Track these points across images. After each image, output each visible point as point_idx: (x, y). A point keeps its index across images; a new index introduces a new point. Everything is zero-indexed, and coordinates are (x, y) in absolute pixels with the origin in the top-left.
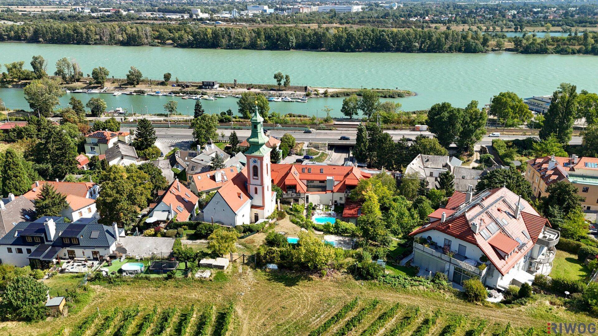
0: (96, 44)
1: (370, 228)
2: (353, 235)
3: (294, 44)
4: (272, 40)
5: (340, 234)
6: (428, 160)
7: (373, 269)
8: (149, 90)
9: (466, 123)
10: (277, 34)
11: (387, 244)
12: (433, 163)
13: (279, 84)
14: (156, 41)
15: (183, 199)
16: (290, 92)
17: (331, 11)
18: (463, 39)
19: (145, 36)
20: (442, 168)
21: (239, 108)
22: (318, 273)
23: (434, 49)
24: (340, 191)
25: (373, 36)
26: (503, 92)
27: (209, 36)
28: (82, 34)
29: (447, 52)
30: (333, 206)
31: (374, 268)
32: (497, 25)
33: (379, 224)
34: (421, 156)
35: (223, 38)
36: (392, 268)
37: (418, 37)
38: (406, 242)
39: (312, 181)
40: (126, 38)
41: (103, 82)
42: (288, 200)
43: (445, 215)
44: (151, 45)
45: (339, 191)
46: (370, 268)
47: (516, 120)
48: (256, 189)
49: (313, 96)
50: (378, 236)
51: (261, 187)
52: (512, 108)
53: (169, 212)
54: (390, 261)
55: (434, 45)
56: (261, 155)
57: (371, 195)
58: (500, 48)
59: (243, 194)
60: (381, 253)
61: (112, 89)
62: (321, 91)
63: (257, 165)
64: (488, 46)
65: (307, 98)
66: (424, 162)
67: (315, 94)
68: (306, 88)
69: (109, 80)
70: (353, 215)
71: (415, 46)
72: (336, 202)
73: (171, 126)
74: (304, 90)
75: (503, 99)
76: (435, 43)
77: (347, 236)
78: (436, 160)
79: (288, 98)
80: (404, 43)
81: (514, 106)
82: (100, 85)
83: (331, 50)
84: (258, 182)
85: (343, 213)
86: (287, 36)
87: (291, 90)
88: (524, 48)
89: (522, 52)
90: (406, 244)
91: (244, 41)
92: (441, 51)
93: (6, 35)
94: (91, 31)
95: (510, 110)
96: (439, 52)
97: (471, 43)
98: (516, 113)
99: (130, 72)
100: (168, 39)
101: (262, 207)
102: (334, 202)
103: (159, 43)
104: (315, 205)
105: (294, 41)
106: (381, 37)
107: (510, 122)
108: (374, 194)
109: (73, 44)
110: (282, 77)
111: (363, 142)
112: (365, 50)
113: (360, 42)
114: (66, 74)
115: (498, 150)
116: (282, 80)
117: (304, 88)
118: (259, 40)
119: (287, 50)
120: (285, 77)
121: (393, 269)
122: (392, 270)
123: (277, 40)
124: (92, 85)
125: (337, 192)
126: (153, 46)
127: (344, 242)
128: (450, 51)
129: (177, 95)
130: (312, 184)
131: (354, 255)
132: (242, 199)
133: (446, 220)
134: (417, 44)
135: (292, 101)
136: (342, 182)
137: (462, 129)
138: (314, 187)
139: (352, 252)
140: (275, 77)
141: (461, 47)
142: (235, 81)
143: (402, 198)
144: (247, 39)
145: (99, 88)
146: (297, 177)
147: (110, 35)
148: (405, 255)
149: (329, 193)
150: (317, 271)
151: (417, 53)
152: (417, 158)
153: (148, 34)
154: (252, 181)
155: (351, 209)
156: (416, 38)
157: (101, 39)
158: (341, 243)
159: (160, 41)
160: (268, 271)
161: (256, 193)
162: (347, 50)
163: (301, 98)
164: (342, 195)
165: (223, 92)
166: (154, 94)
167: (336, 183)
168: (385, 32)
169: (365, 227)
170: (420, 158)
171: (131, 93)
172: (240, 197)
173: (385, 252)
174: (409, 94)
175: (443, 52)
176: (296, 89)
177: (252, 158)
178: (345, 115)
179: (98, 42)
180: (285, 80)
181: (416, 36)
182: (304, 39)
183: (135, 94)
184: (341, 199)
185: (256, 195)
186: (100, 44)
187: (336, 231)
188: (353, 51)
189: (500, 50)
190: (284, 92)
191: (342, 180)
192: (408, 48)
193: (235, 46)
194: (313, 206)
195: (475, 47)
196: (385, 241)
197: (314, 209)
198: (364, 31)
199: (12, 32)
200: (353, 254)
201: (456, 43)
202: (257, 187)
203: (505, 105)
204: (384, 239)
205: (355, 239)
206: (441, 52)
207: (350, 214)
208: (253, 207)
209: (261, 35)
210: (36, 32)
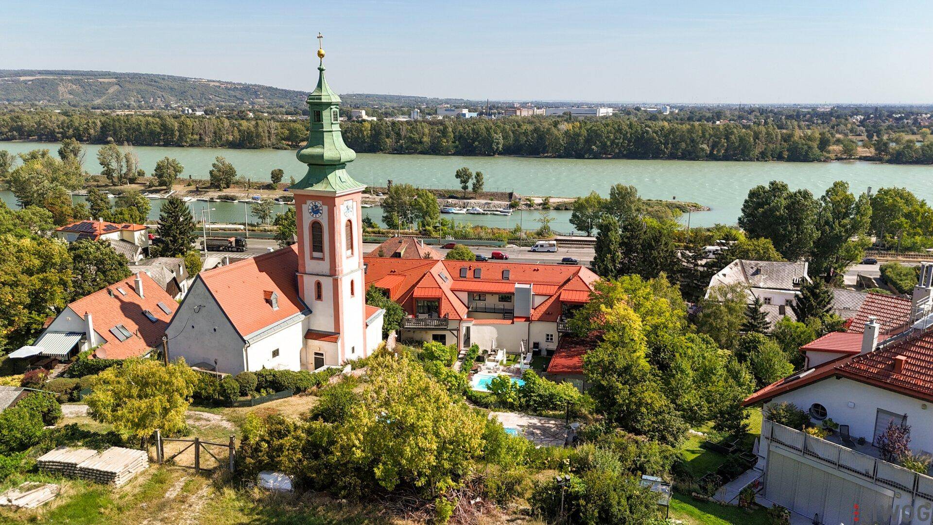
0: (192, 146)
1: (620, 386)
2: (572, 414)
3: (501, 146)
4: (466, 140)
5: (535, 410)
6: (757, 272)
7: (624, 502)
8: (243, 195)
9: (827, 223)
10: (473, 130)
11: (671, 439)
12: (770, 278)
13: (465, 188)
14: (284, 142)
15: (144, 314)
16: (484, 201)
17: (564, 113)
18: (785, 141)
19: (267, 135)
20: (791, 287)
21: (385, 215)
22: (427, 511)
23: (735, 155)
24: (546, 317)
25: (631, 135)
26: (886, 188)
27: (365, 133)
28: (173, 131)
29: (758, 160)
30: (530, 355)
31: (629, 498)
32: (838, 132)
33: (645, 374)
34: (742, 263)
35: (388, 137)
36: (690, 508)
37: (707, 136)
38: (725, 439)
39: (481, 295)
40: (239, 137)
41: (170, 183)
42: (417, 336)
43: (877, 326)
44: (276, 148)
45: (543, 319)
46: (614, 498)
47: (918, 239)
48: (319, 285)
49: (524, 207)
50: (644, 410)
51: (331, 279)
52: (908, 216)
53: (85, 336)
54: (683, 486)
55: (735, 149)
56: (329, 189)
57: (622, 312)
58: (851, 156)
59: (278, 294)
60: (653, 459)
61: (182, 194)
62: (539, 201)
63: (319, 219)
64: (829, 152)
65: (511, 210)
66: (749, 277)
67: (526, 205)
68: (511, 195)
69: (182, 181)
70: (575, 368)
71: (703, 150)
72: (536, 345)
73: (250, 235)
74: (508, 199)
75: (887, 200)
76: (737, 144)
77: (554, 417)
78: (778, 271)
79: (478, 208)
80: (683, 145)
81: (910, 213)
82: (164, 187)
83: (560, 157)
84: (324, 266)
85: (551, 364)
86: (489, 134)
87: (485, 199)
88: (892, 155)
89: (890, 162)
90: (726, 443)
91: (421, 142)
92: (747, 158)
93: (61, 133)
94: (187, 126)
95: (903, 219)
96: (744, 160)
97: (800, 146)
98: (915, 228)
99: (214, 165)
100: (303, 140)
101: (332, 336)
102: (531, 345)
103: (289, 145)
104: (485, 352)
105: (501, 141)
106: (645, 135)
107: (908, 242)
108: (631, 312)
109: (157, 145)
110: (469, 176)
111: (610, 251)
112: (617, 156)
113: (609, 143)
114: (114, 170)
115: (899, 282)
116: (470, 180)
117: (507, 195)
118: (445, 140)
119: (489, 155)
120: (474, 174)
121: (696, 511)
122: (691, 514)
123: (474, 140)
124: (153, 188)
125: (541, 320)
126: (278, 149)
127: (545, 430)
128: (763, 158)
129: (289, 203)
130: (481, 304)
131: (567, 462)
132: (276, 308)
133: (878, 349)
134: (705, 146)
135: (483, 214)
136: (553, 298)
137: (817, 234)
138: (485, 310)
139: (560, 452)
140: (458, 175)
141: (781, 153)
142: (390, 182)
143: (703, 340)
144: (426, 139)
145: (163, 192)
146: (447, 286)
147: (215, 133)
148: (728, 475)
149: (521, 324)
150: (423, 504)
151: (707, 160)
152: (732, 265)
153: (273, 131)
154: (310, 265)
155: (573, 356)
156: (704, 136)
157: (201, 139)
158: (533, 434)
159: (290, 143)
160: (257, 496)
161: (319, 297)
162: (586, 156)
163: (501, 209)
164: (551, 328)
165: (367, 200)
166: (251, 200)
167: (538, 300)
168: (650, 127)
169: (604, 383)
170: (740, 268)
171: (212, 199)
172: (269, 301)
173: (666, 458)
174: (697, 208)
175: (751, 160)
176: (493, 196)
177: (309, 202)
178: (578, 230)
179: (195, 143)
180: (475, 181)
181: (703, 133)
182: (516, 140)
183: (218, 200)
184: (549, 338)
185: (319, 302)
186: (198, 146)
187: (523, 400)
188: (596, 156)
189: (849, 159)
190: (472, 201)
191: (552, 293)
192: (690, 153)
193: (407, 149)
194: (480, 352)
195: (807, 152)
196: (666, 429)
197: (480, 359)
198: (616, 126)
199: (71, 131)
200: (562, 458)
201: (771, 146)
202: (322, 280)
203: (892, 210)
204: (663, 421)
205: (575, 425)
206: (747, 160)
207: (568, 367)
208: (310, 334)
209: (447, 132)
210: (104, 127)
